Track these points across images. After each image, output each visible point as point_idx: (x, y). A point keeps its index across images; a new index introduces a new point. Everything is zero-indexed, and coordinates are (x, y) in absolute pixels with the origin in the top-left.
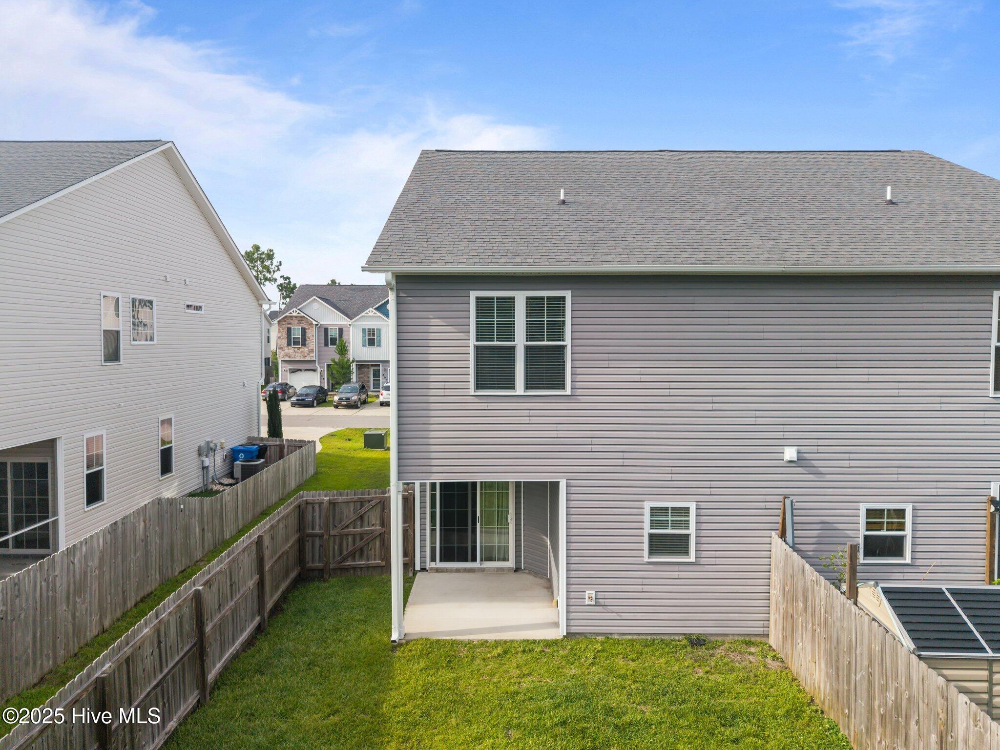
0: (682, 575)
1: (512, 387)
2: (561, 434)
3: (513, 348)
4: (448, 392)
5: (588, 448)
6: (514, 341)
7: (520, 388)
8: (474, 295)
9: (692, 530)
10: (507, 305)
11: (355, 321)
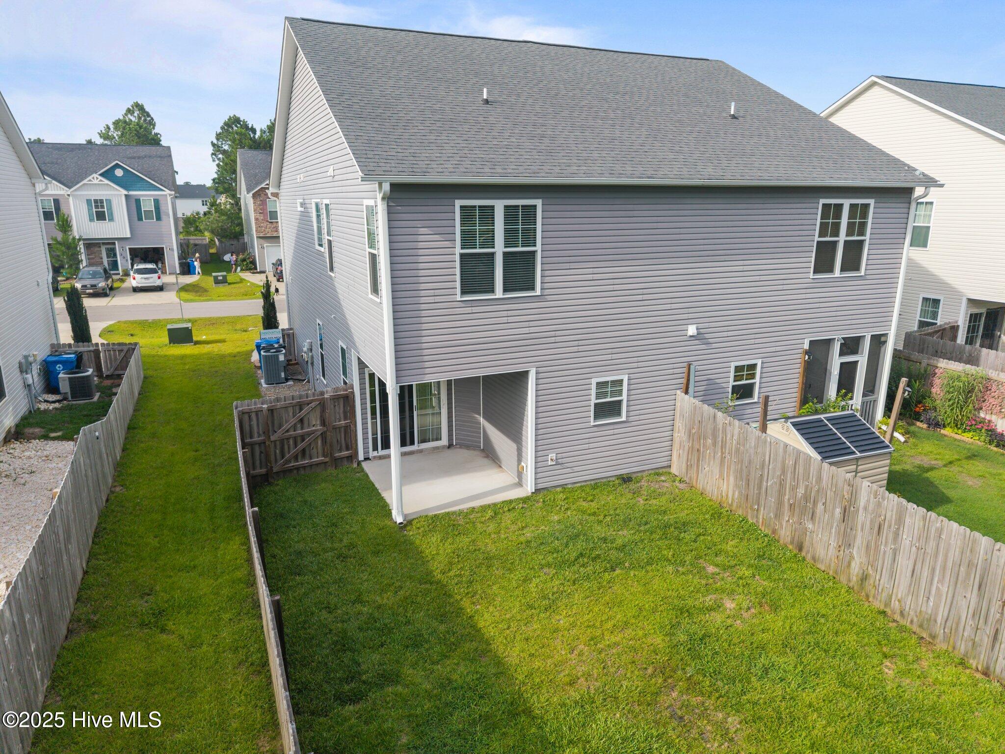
0: (616, 431)
1: (492, 291)
2: (532, 330)
3: (493, 255)
4: (438, 299)
5: (552, 340)
6: (494, 247)
7: (499, 293)
8: (459, 203)
9: (624, 397)
10: (488, 213)
11: (75, 190)
